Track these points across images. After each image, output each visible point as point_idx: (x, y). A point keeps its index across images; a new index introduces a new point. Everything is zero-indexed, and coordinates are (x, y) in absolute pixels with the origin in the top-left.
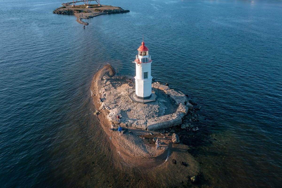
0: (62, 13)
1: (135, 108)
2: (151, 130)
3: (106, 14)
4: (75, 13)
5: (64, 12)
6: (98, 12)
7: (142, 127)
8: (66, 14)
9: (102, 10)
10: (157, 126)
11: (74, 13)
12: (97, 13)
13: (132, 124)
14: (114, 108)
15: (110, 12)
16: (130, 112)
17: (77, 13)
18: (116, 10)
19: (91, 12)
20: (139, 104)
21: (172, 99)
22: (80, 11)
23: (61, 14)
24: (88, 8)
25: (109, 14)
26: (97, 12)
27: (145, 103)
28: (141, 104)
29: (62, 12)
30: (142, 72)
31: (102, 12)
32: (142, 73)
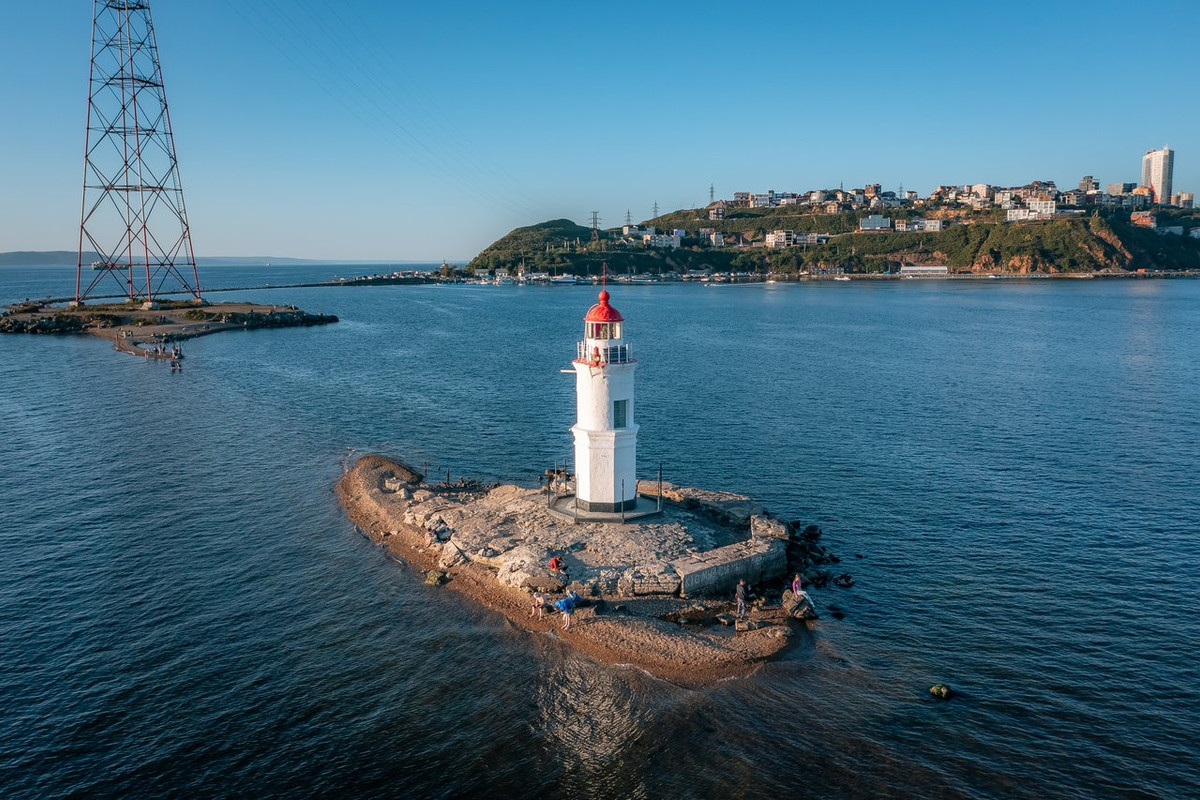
0: (26, 328)
1: (597, 538)
2: (695, 594)
3: (241, 329)
4: (91, 326)
5: (38, 327)
6: (204, 322)
7: (658, 583)
8: (50, 333)
9: (220, 316)
10: (711, 578)
11: (87, 327)
12: (201, 326)
13: (615, 581)
14: (510, 549)
15: (257, 322)
16: (584, 552)
17: (103, 327)
18: (281, 314)
19: (171, 322)
20: (606, 525)
21: (712, 511)
22: (118, 321)
23: (23, 332)
24: (151, 309)
25: (252, 328)
26: (200, 323)
27: (627, 521)
28: (612, 526)
29: (30, 327)
30: (606, 399)
31: (223, 321)
32: (609, 404)
